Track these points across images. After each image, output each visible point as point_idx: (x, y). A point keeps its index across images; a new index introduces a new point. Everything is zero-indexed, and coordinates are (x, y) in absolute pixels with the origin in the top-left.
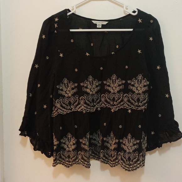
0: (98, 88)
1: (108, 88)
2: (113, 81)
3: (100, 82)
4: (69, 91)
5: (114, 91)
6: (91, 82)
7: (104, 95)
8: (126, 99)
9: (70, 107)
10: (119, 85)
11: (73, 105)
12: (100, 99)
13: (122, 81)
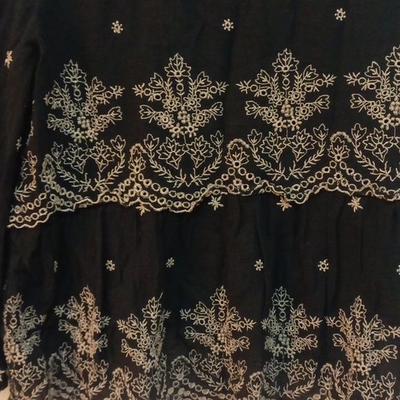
0: (214, 111)
1: (257, 110)
2: (281, 78)
3: (222, 88)
4: (89, 118)
5: (287, 124)
6: (180, 83)
7: (240, 144)
8: (341, 155)
9: (93, 184)
10: (310, 97)
11: (104, 175)
12: (223, 159)
13: (321, 77)
